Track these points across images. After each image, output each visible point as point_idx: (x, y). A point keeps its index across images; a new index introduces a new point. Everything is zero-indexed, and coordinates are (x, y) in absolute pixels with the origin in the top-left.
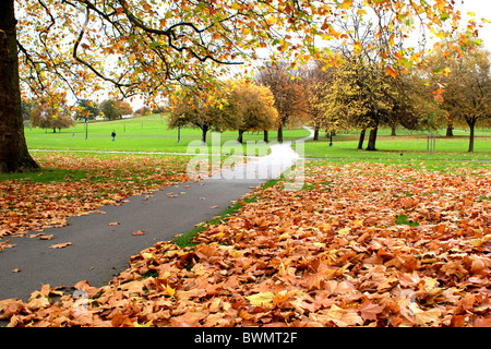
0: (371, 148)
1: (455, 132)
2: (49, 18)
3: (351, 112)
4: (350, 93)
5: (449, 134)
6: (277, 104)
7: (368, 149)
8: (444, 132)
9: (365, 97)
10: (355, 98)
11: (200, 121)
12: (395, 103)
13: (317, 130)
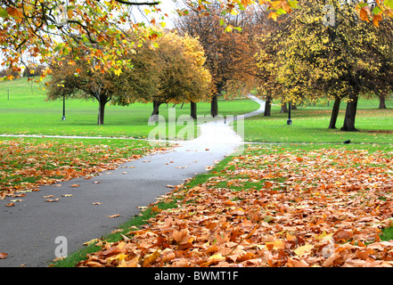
0: (349, 127)
3: (317, 73)
4: (315, 48)
6: (210, 64)
7: (345, 129)
9: (338, 53)
10: (323, 54)
11: (95, 87)
12: (384, 60)
13: (268, 101)
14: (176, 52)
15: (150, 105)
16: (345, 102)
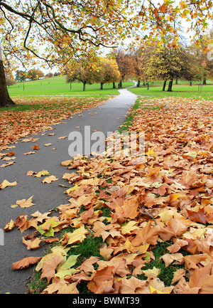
0: (170, 90)
1: (207, 82)
2: (11, 26)
3: (160, 72)
4: (159, 62)
5: (205, 83)
6: (119, 69)
7: (168, 91)
8: (202, 82)
9: (166, 64)
10: (162, 65)
11: (82, 79)
12: (182, 67)
13: (139, 82)
14: (108, 65)
15: (100, 84)
16: (168, 82)
